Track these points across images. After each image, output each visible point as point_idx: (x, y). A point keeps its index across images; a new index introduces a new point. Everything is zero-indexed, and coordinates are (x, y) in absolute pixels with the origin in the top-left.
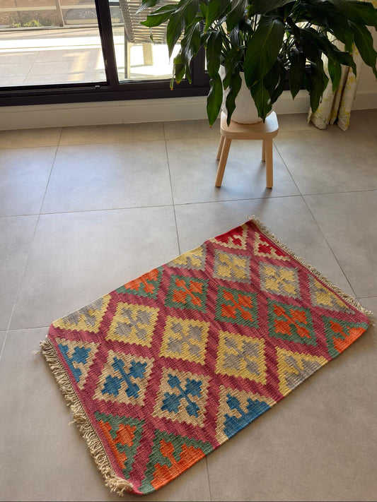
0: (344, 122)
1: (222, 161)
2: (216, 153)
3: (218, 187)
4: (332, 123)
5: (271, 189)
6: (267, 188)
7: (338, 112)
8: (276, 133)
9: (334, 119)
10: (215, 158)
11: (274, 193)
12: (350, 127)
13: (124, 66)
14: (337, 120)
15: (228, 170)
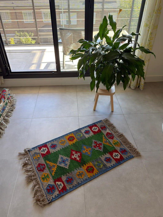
0: (142, 87)
1: (96, 100)
2: (94, 97)
3: (94, 110)
4: (137, 87)
5: (113, 111)
6: (112, 111)
7: (139, 83)
8: (114, 93)
9: (138, 86)
10: (94, 99)
11: (114, 113)
12: (144, 89)
13: (62, 61)
14: (139, 86)
15: (98, 104)
